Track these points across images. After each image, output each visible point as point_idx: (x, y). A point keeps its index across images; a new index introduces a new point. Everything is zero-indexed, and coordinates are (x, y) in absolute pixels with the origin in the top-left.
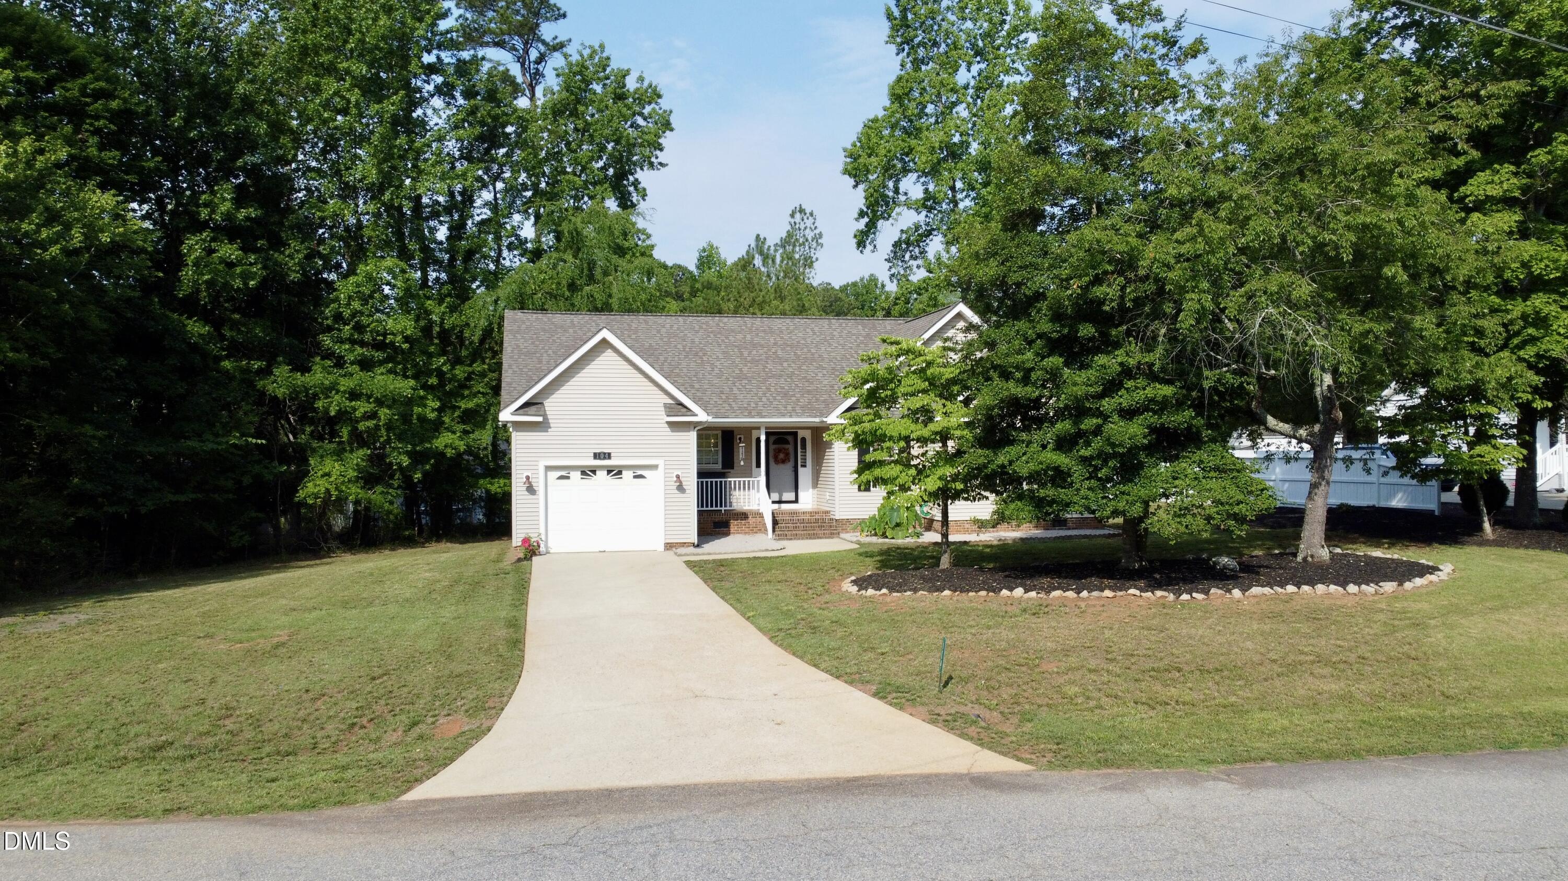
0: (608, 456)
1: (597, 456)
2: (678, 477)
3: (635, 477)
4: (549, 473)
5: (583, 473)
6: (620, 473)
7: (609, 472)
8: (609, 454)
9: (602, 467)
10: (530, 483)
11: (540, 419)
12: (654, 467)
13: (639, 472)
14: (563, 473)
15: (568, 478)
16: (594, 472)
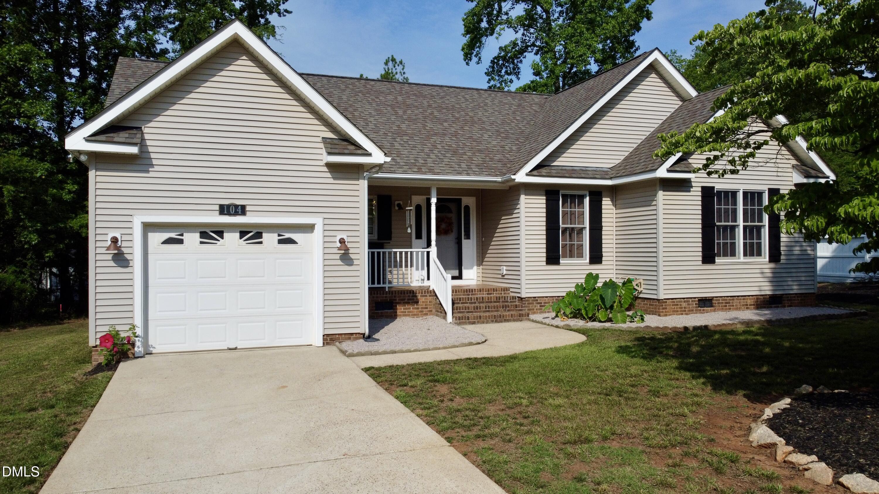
0: (241, 210)
1: (224, 210)
2: (342, 241)
3: (280, 242)
4: (151, 235)
5: (204, 235)
6: (259, 235)
7: (243, 234)
8: (243, 207)
9: (232, 227)
10: (118, 248)
11: (134, 150)
12: (309, 228)
13: (287, 235)
14: (173, 235)
15: (181, 242)
16: (220, 234)
